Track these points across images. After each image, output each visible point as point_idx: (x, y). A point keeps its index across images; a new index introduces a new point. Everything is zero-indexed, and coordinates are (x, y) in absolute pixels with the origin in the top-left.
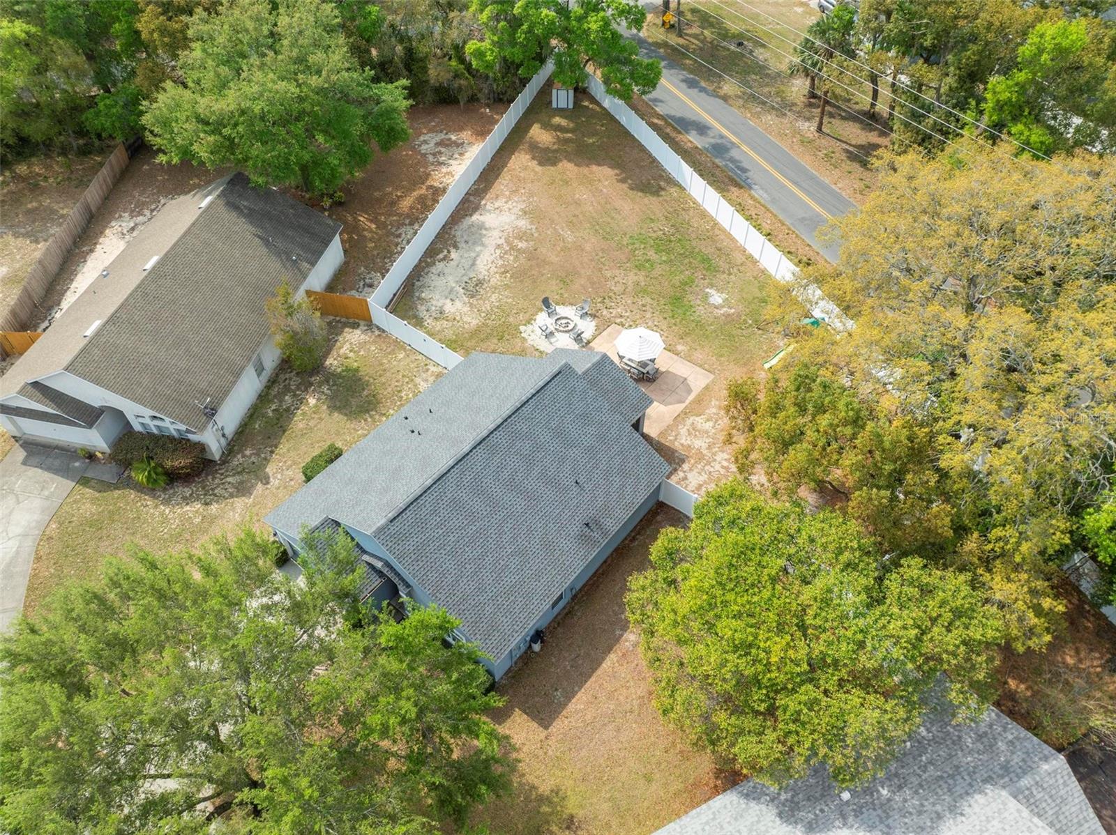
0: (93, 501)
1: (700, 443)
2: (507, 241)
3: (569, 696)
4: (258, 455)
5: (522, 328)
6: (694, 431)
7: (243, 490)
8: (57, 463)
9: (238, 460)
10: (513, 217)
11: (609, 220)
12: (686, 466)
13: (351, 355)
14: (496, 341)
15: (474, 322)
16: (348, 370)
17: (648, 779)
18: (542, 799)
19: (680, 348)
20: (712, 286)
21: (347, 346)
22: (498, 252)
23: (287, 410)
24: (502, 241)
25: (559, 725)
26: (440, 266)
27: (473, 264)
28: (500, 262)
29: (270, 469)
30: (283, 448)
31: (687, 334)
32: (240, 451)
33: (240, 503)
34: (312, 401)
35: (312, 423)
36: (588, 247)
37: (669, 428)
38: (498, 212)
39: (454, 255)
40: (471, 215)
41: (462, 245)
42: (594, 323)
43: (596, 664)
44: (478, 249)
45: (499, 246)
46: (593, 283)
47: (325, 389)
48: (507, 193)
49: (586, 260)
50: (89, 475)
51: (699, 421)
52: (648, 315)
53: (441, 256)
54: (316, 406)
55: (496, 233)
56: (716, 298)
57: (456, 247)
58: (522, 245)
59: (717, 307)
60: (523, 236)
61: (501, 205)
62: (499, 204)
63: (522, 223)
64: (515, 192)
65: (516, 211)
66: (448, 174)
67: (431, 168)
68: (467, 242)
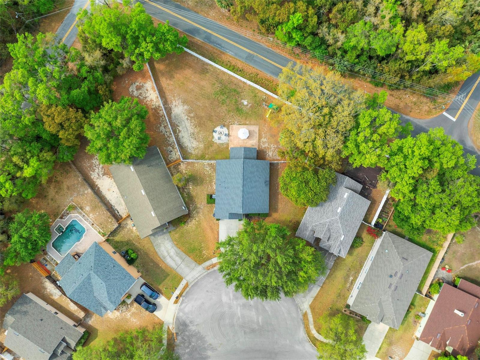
0: (176, 234)
1: (266, 145)
2: (187, 115)
3: (278, 206)
4: (193, 205)
5: (213, 140)
6: (264, 143)
7: (198, 213)
8: (161, 233)
9: (191, 209)
10: (182, 106)
11: (204, 92)
12: (267, 152)
13: (187, 172)
14: (211, 148)
15: (202, 146)
16: (190, 176)
17: (296, 209)
18: (284, 221)
19: (247, 123)
20: (242, 99)
21: (183, 170)
22: (189, 121)
23: (188, 193)
24: (187, 117)
25: (279, 211)
26: (180, 134)
27: (187, 129)
28: (192, 124)
29: (198, 206)
30: (196, 200)
31: (246, 118)
32: (190, 207)
33: (201, 215)
34: (191, 187)
35: (196, 191)
36: (207, 105)
37: (259, 145)
38: (176, 107)
39: (180, 128)
40: (172, 113)
41: (179, 124)
42: (226, 128)
43: (278, 198)
44: (183, 123)
45: (187, 119)
46: (217, 117)
47: (190, 183)
48: (173, 98)
49: (210, 110)
50: (169, 231)
51: (263, 139)
52: (235, 118)
53: (178, 131)
54: (192, 188)
55: (183, 115)
56: (245, 103)
57: (178, 126)
58: (192, 115)
59: (247, 105)
60: (190, 112)
61: (175, 104)
62: (174, 104)
63: (186, 107)
64: (174, 96)
65: (180, 104)
66: (151, 100)
67: (145, 101)
68: (179, 123)
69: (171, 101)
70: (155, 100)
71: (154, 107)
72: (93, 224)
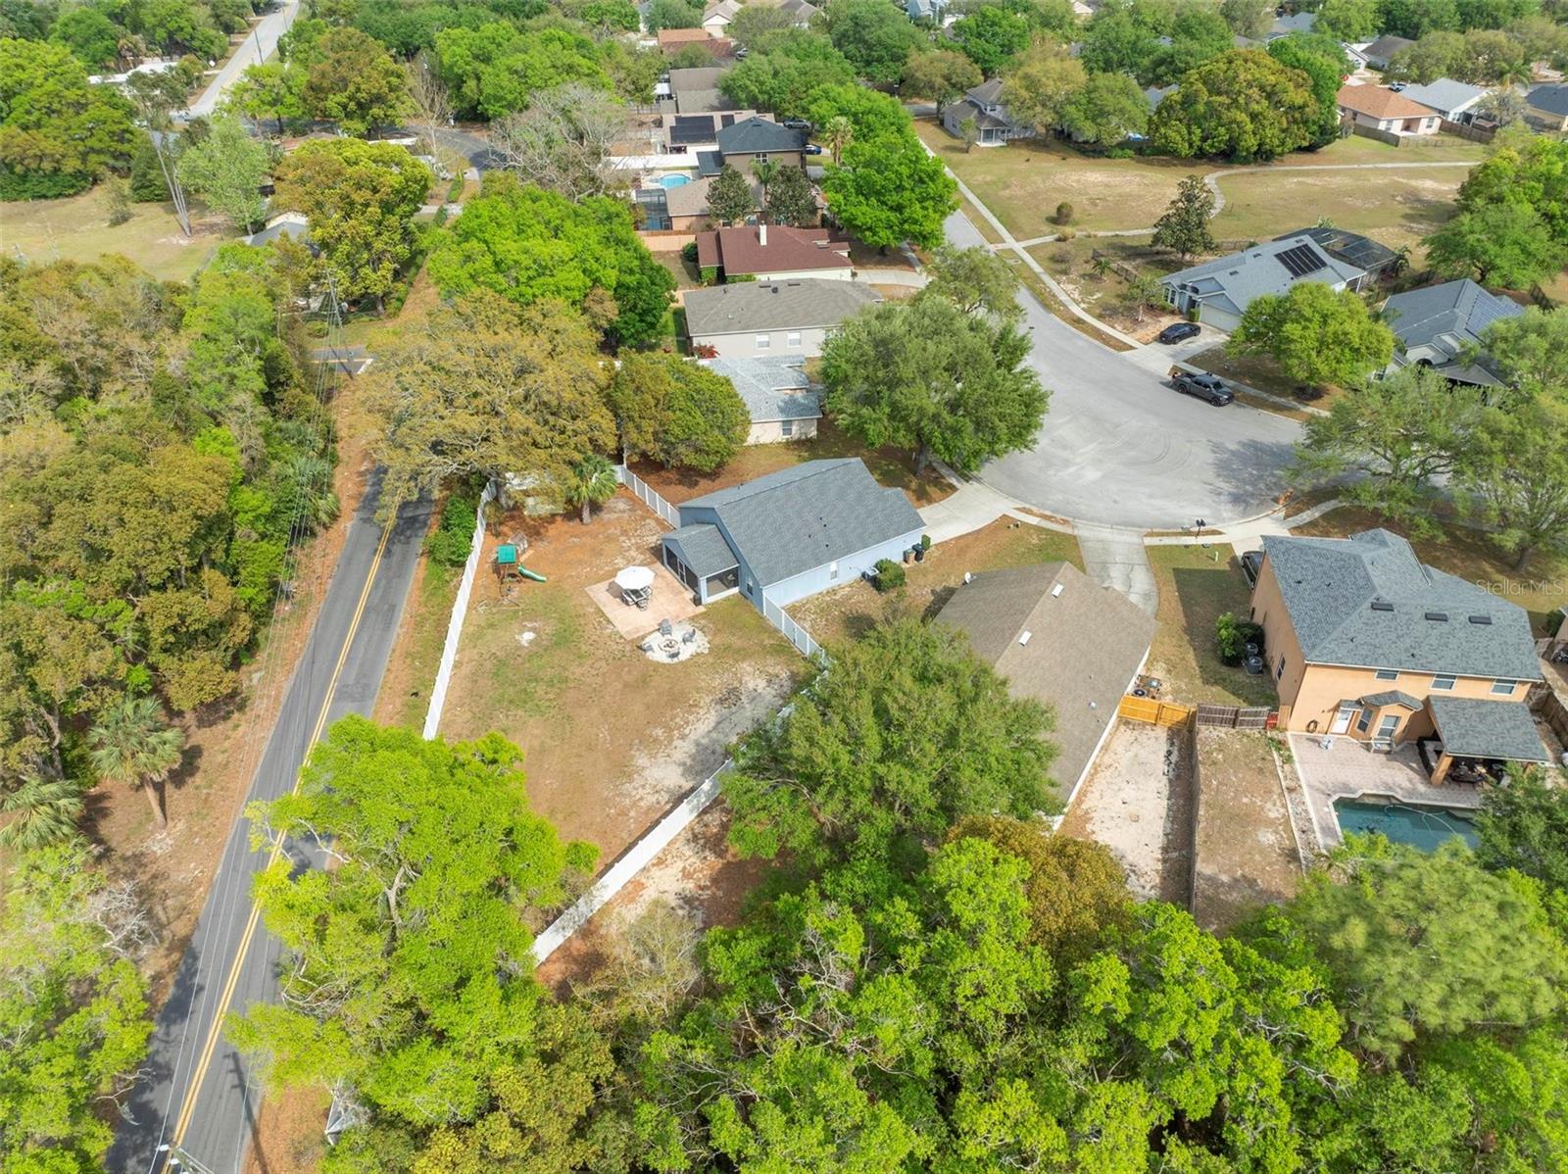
1: (633, 553)
2: (670, 742)
10: (646, 773)
19: (592, 611)
20: (519, 648)
22: (687, 731)
24: (677, 743)
27: (718, 723)
28: (691, 718)
31: (578, 617)
38: (659, 787)
42: (645, 642)
44: (705, 741)
45: (683, 737)
48: (632, 814)
52: (594, 637)
56: (527, 636)
58: (659, 732)
59: (533, 630)
60: (650, 744)
61: (649, 797)
62: (653, 799)
63: (642, 760)
64: (624, 813)
65: (638, 781)
66: (686, 875)
67: (706, 895)
68: (714, 752)
69: (646, 813)
70: (680, 865)
71: (707, 853)
72: (1290, 790)
